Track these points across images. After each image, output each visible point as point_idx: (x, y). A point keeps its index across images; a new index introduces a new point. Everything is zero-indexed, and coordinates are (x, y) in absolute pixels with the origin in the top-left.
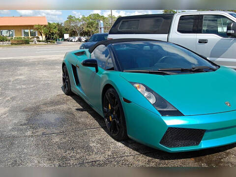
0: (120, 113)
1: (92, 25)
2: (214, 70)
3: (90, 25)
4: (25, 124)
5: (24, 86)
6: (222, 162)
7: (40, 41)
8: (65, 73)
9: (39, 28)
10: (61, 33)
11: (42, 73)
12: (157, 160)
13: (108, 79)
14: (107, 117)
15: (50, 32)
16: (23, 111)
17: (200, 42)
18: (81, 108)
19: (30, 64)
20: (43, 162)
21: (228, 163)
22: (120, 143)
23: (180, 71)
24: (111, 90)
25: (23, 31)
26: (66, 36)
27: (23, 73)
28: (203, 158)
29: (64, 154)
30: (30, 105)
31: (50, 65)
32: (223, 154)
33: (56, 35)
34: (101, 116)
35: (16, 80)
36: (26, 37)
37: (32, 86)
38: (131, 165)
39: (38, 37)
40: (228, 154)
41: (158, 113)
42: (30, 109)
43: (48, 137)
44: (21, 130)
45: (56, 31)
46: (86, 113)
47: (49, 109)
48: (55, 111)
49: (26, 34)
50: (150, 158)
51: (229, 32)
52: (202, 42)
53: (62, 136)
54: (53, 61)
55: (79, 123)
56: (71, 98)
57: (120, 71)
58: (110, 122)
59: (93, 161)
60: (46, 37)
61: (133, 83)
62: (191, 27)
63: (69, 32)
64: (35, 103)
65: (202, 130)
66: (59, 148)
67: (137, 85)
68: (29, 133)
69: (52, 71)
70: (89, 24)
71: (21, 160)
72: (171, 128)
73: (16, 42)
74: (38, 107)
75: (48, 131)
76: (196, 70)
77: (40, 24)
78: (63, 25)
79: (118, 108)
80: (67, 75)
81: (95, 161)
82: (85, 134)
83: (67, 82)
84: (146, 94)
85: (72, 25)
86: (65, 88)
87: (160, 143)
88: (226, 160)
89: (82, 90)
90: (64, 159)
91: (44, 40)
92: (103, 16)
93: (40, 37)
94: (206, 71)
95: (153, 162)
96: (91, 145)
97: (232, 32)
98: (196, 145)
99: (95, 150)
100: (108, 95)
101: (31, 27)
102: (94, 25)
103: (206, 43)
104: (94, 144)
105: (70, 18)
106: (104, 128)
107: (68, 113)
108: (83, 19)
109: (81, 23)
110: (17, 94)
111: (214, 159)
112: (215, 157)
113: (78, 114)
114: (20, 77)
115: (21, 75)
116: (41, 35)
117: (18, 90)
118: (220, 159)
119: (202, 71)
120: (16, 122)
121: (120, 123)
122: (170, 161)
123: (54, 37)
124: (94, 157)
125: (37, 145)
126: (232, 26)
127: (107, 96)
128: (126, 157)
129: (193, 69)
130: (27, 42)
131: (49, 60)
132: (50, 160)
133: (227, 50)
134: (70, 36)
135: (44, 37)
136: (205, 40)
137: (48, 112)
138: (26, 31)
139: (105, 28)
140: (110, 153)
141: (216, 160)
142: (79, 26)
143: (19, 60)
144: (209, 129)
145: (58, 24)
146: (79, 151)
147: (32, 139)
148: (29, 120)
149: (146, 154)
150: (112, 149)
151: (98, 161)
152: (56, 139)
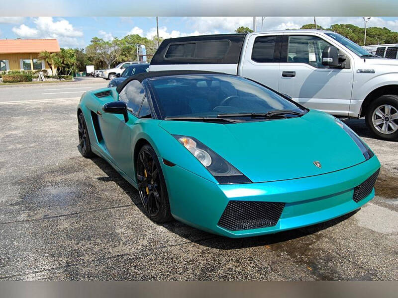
0: (160, 181)
1: (129, 52)
2: (300, 116)
3: (126, 51)
4: (17, 204)
5: (19, 146)
6: (310, 249)
7: (49, 77)
8: (82, 124)
9: (46, 57)
10: (82, 64)
11: (49, 126)
12: (216, 250)
13: (142, 131)
14: (142, 188)
15: (63, 63)
16: (16, 183)
17: (284, 75)
18: (107, 176)
19: (31, 112)
20: (43, 259)
21: (319, 250)
22: (162, 227)
23: (250, 118)
24: (146, 147)
25: (21, 61)
26: (90, 69)
27: (20, 126)
28: (283, 244)
29: (76, 247)
30: (26, 175)
31: (62, 112)
32: (312, 237)
33: (74, 67)
34: (134, 188)
35: (7, 136)
36: (27, 71)
37: (32, 145)
38: (177, 258)
39: (45, 71)
40: (319, 238)
41: (215, 180)
42: (28, 180)
43: (53, 221)
44: (11, 212)
45: (73, 60)
46: (112, 184)
47: (57, 179)
48: (65, 183)
49: (27, 66)
50: (205, 248)
51: (325, 59)
52: (288, 74)
53: (74, 220)
54: (67, 106)
55: (101, 199)
56: (92, 162)
57: (160, 118)
58: (147, 196)
59: (118, 256)
60: (58, 70)
61: (177, 137)
62: (271, 52)
63: (94, 62)
64: (36, 171)
65: (280, 203)
66: (69, 238)
67: (183, 140)
68: (23, 216)
69: (65, 121)
70: (124, 50)
71: (8, 258)
72: (234, 201)
73: (11, 79)
74: (40, 177)
75: (52, 213)
76: (273, 116)
77: (48, 51)
78: (84, 52)
79: (157, 174)
80: (85, 127)
81: (122, 256)
82: (109, 215)
83: (85, 138)
84: (197, 152)
85: (98, 51)
86: (83, 146)
87: (219, 224)
88: (316, 246)
89: (107, 149)
90: (75, 253)
91: (54, 75)
92: (145, 38)
93: (49, 70)
94: (288, 118)
95: (209, 253)
96: (118, 231)
97: (329, 60)
98: (272, 226)
99: (123, 239)
100: (142, 155)
101: (34, 55)
102: (132, 52)
103: (293, 76)
104: (123, 230)
105: (96, 41)
106: (139, 205)
107: (85, 184)
108: (116, 42)
109: (113, 49)
110: (7, 158)
111: (299, 246)
112: (300, 242)
113: (101, 186)
114: (14, 132)
115: (16, 128)
116: (51, 68)
117: (9, 152)
118: (308, 245)
119: (283, 117)
120: (4, 200)
121: (160, 196)
122: (234, 251)
123: (71, 70)
124: (121, 249)
125: (34, 235)
126: (329, 51)
127: (142, 158)
128: (169, 248)
129: (269, 114)
130: (28, 79)
131: (61, 105)
132: (53, 256)
133: (323, 86)
134: (95, 69)
135: (55, 70)
136: (292, 72)
137: (54, 184)
138: (27, 61)
139: (148, 56)
140: (145, 242)
141: (301, 247)
142: (109, 53)
143: (14, 105)
144: (290, 201)
145: (77, 51)
146: (98, 241)
147: (27, 226)
148: (24, 197)
149: (200, 242)
150: (148, 236)
151: (127, 254)
152: (65, 225)
